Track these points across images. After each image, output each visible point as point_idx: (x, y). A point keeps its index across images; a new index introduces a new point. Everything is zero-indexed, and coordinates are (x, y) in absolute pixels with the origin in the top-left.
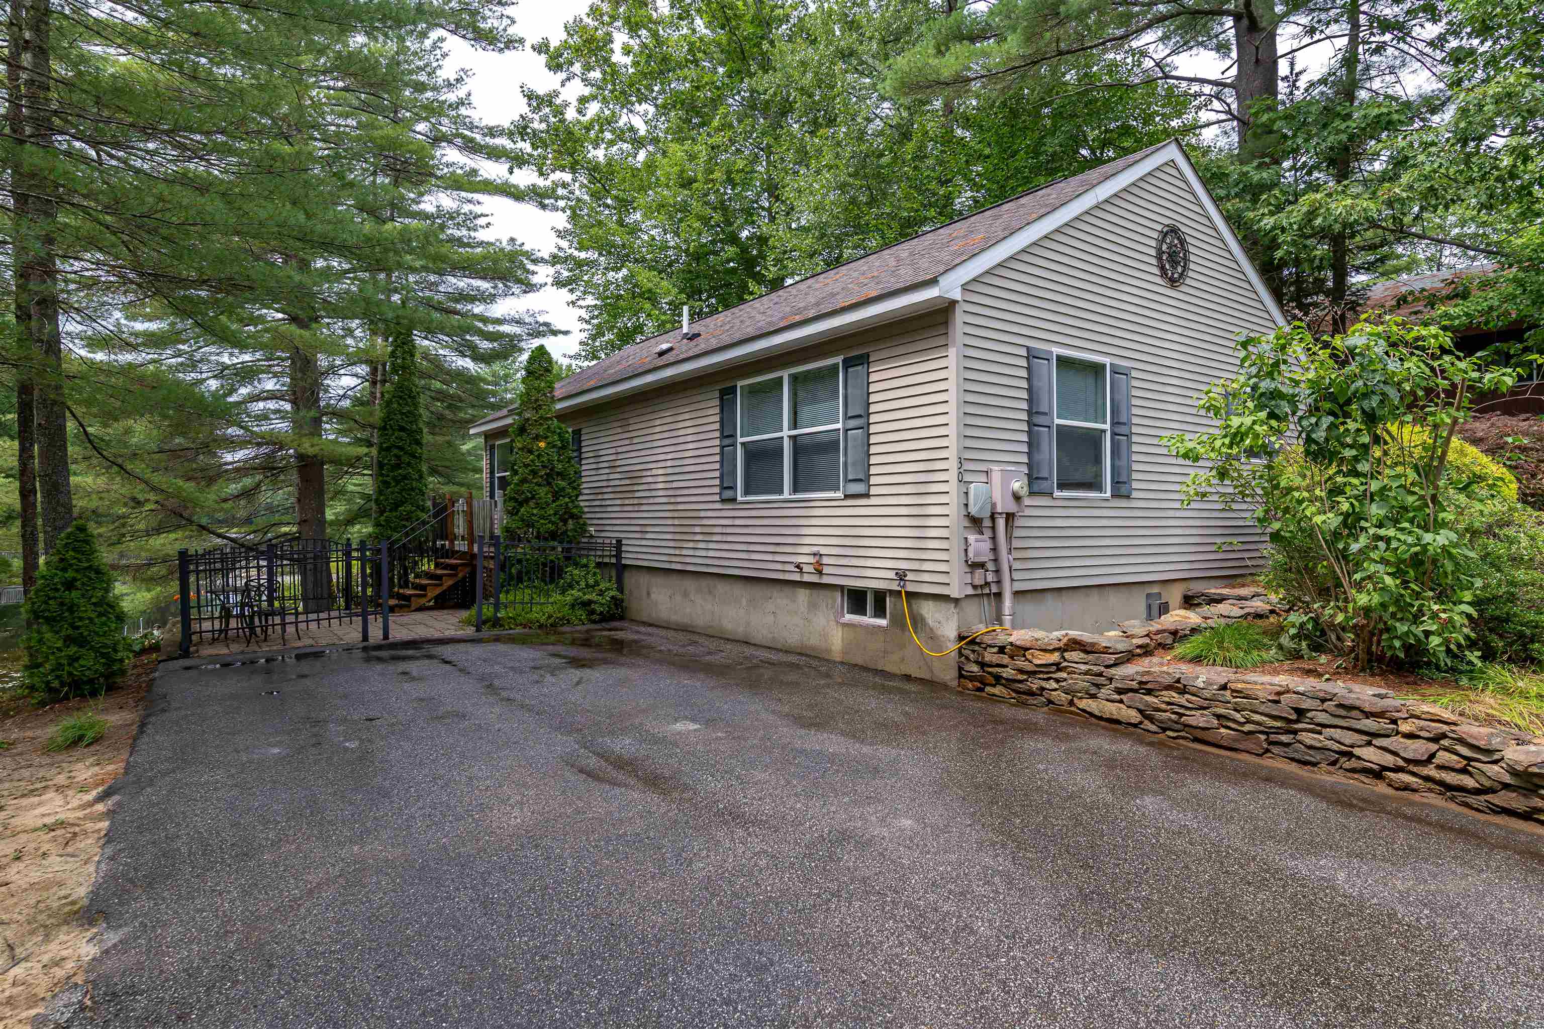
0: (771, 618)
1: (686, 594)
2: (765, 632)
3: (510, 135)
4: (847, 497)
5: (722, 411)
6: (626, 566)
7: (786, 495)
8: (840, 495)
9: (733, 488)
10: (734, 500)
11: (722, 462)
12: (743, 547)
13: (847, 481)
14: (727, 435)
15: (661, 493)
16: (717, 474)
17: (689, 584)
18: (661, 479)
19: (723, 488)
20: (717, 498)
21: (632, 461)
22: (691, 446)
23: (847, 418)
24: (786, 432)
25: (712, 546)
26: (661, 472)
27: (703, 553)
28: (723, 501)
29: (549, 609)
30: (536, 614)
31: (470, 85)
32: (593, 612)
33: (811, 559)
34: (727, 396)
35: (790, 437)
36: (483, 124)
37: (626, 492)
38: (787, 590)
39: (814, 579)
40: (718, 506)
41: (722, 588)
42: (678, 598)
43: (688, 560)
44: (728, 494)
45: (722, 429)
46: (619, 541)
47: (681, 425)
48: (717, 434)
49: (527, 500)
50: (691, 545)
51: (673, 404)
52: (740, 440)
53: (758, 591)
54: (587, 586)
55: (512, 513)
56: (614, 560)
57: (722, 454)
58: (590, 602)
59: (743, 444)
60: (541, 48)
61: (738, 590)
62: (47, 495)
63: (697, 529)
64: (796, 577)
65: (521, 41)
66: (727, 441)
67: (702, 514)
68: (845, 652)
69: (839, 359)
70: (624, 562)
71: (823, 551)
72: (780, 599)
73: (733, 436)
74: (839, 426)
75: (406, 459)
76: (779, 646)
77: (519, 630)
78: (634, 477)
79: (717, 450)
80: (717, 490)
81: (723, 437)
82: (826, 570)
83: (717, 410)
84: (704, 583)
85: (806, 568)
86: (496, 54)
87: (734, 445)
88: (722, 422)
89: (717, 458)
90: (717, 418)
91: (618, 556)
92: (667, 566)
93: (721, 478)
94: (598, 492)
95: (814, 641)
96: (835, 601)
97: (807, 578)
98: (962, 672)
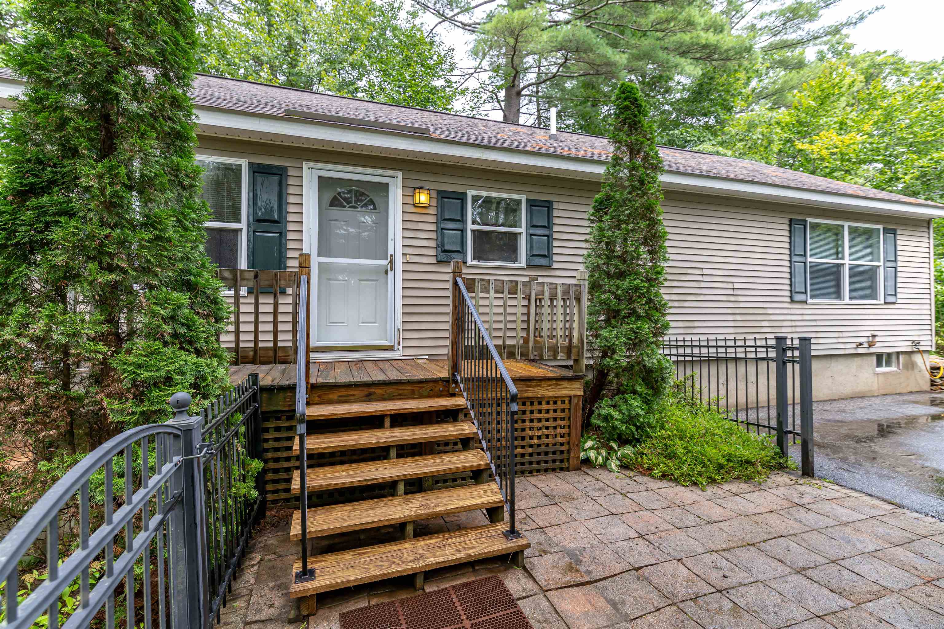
4: (886, 303)
5: (791, 235)
7: (847, 300)
8: (881, 302)
9: (804, 293)
10: (806, 301)
11: (792, 273)
13: (887, 295)
14: (798, 254)
19: (794, 293)
23: (886, 260)
24: (847, 261)
34: (795, 225)
35: (849, 264)
38: (841, 360)
40: (787, 306)
44: (800, 297)
45: (792, 248)
52: (810, 259)
53: (818, 365)
57: (792, 267)
59: (810, 263)
66: (797, 259)
68: (880, 389)
69: (880, 227)
72: (836, 367)
73: (803, 256)
74: (881, 264)
76: (837, 397)
79: (787, 263)
81: (794, 254)
87: (804, 262)
88: (791, 243)
89: (787, 269)
93: (792, 285)
98: (933, 383)
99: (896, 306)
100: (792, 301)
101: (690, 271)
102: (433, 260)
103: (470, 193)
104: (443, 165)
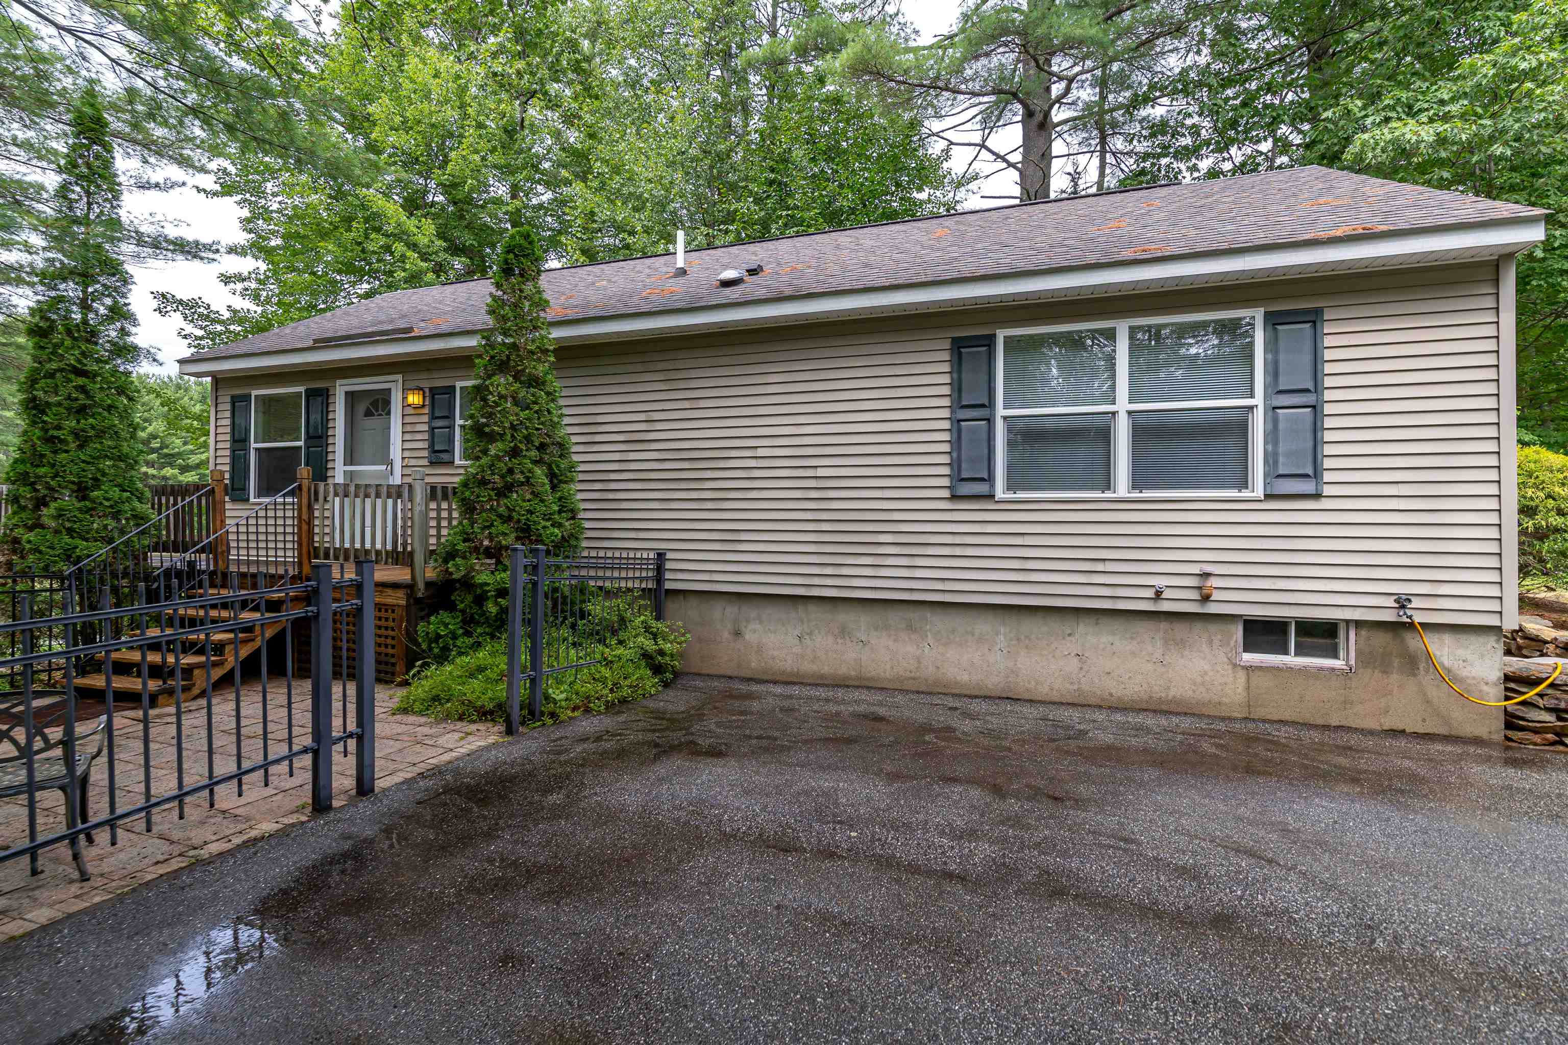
0: (1071, 663)
1: (844, 633)
4: (1269, 497)
5: (955, 369)
6: (677, 592)
7: (1122, 492)
8: (1254, 494)
9: (984, 479)
10: (991, 497)
11: (955, 443)
13: (1275, 475)
14: (970, 404)
16: (941, 459)
19: (964, 479)
23: (1275, 391)
24: (1124, 406)
25: (926, 562)
27: (903, 573)
28: (961, 497)
33: (1188, 581)
35: (1130, 412)
39: (1190, 607)
40: (946, 505)
42: (824, 638)
43: (859, 583)
44: (973, 488)
45: (955, 395)
46: (659, 554)
48: (942, 402)
52: (1004, 412)
56: (643, 584)
57: (955, 430)
64: (1145, 605)
66: (969, 414)
67: (899, 517)
68: (1253, 705)
69: (1253, 312)
70: (668, 586)
73: (985, 406)
79: (942, 425)
80: (943, 482)
81: (959, 406)
82: (1220, 595)
83: (942, 367)
85: (1172, 594)
87: (988, 419)
88: (955, 385)
89: (942, 436)
90: (942, 379)
91: (659, 578)
93: (960, 464)
96: (1228, 636)
97: (1171, 607)
98: (1511, 722)
99: (1325, 504)
100: (954, 497)
101: (734, 453)
102: (425, 462)
103: (459, 384)
104: (435, 360)
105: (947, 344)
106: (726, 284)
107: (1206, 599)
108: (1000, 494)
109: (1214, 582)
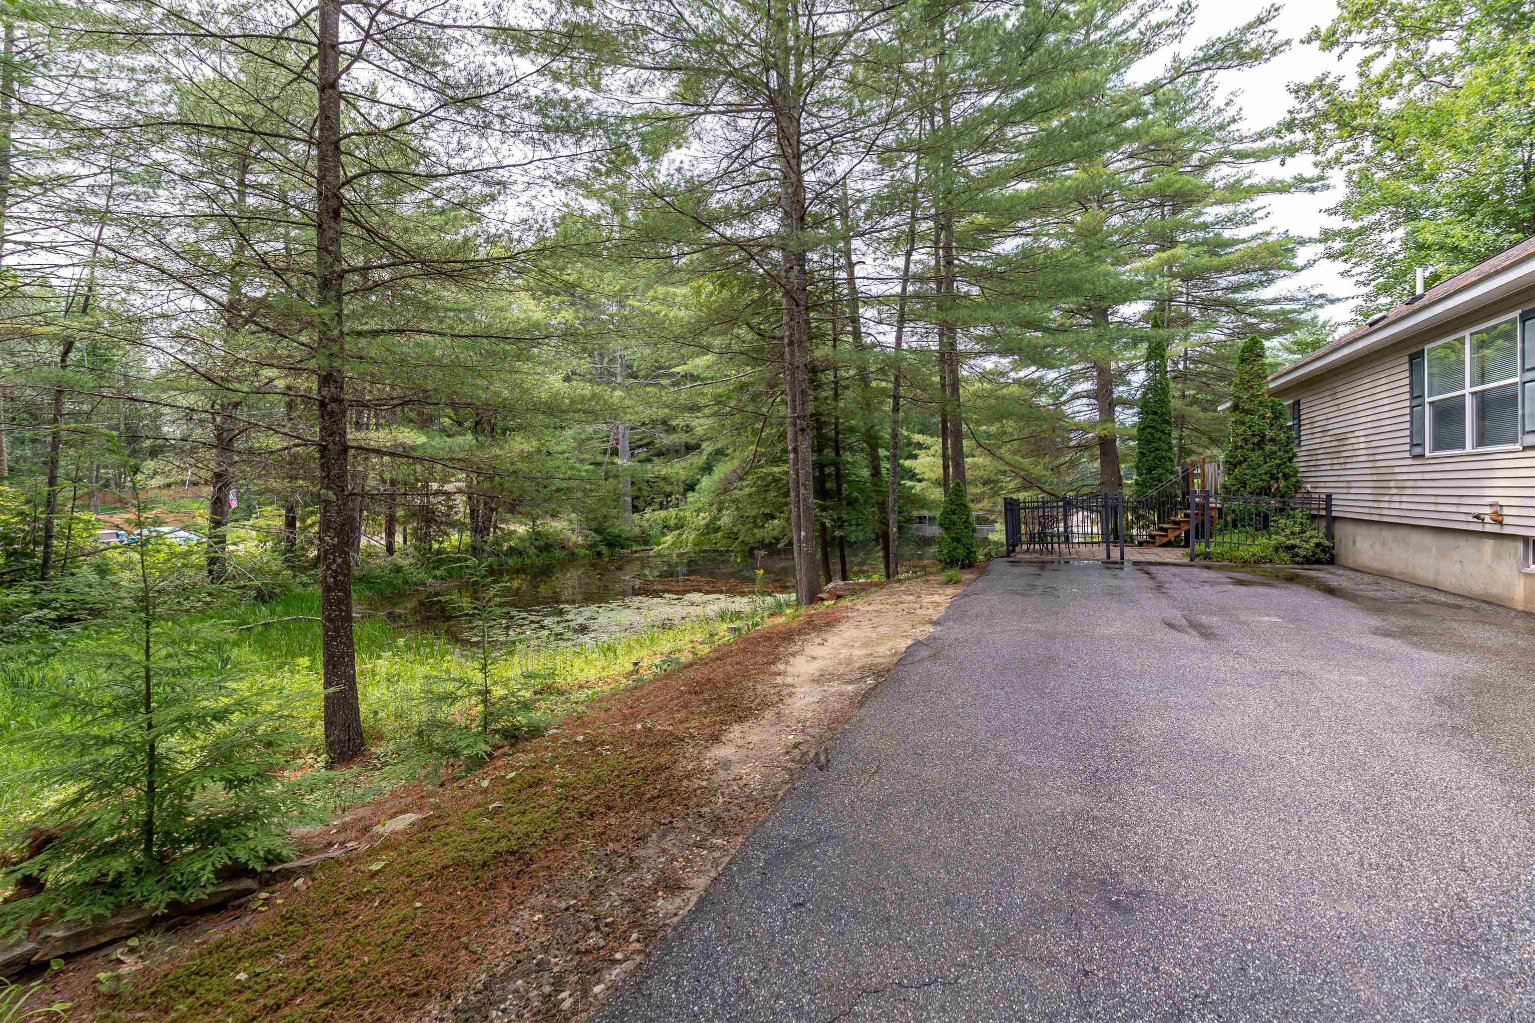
0: (1456, 568)
1: (1384, 544)
2: (1453, 580)
3: (1278, 133)
4: (1525, 448)
5: (1411, 375)
6: (1335, 518)
7: (1469, 449)
8: (1518, 447)
9: (1421, 445)
10: (1422, 456)
11: (1411, 422)
12: (1432, 500)
13: (1525, 433)
14: (1416, 396)
15: (1363, 452)
16: (1407, 433)
17: (1387, 534)
18: (1362, 439)
19: (1413, 445)
20: (1407, 455)
21: (1337, 426)
22: (1387, 408)
23: (1524, 370)
24: (1468, 390)
25: (1404, 499)
26: (1362, 433)
27: (1397, 506)
28: (1415, 457)
29: (1256, 549)
30: (1243, 552)
31: (1238, 102)
32: (1297, 555)
33: (1488, 510)
34: (1416, 359)
35: (1473, 394)
36: (1252, 132)
37: (1335, 453)
38: (1472, 541)
39: (1495, 529)
40: (1410, 462)
41: (1415, 537)
42: (1378, 546)
43: (1385, 512)
44: (1417, 451)
45: (1411, 392)
46: (1329, 497)
47: (1378, 390)
48: (1407, 396)
49: (1240, 463)
50: (1387, 498)
51: (1371, 371)
52: (1427, 400)
53: (1448, 541)
54: (1292, 533)
55: (1229, 472)
56: (1323, 513)
57: (1411, 414)
58: (1293, 547)
59: (1430, 403)
60: (1314, 36)
61: (1428, 539)
62: (955, 467)
63: (1392, 484)
64: (1478, 527)
65: (1288, 42)
66: (1416, 402)
67: (1397, 470)
68: (1526, 601)
69: (1516, 314)
70: (1333, 514)
71: (1502, 501)
72: (1466, 547)
73: (1421, 396)
74: (1516, 379)
75: (1157, 435)
76: (1465, 593)
77: (1226, 563)
78: (1341, 439)
79: (1408, 411)
80: (1407, 447)
81: (1413, 398)
82: (1506, 520)
83: (1407, 374)
84: (1401, 533)
85: (1488, 519)
86: (1263, 65)
87: (1422, 405)
88: (1411, 384)
89: (1408, 418)
90: (1407, 381)
91: (1328, 508)
92: (1368, 517)
93: (1411, 436)
94: (1312, 453)
95: (1497, 590)
96: (1516, 551)
97: (1488, 528)
100: (1412, 457)
105: (1406, 359)
106: (1371, 325)
107: (1501, 523)
108: (1427, 454)
109: (1506, 511)
